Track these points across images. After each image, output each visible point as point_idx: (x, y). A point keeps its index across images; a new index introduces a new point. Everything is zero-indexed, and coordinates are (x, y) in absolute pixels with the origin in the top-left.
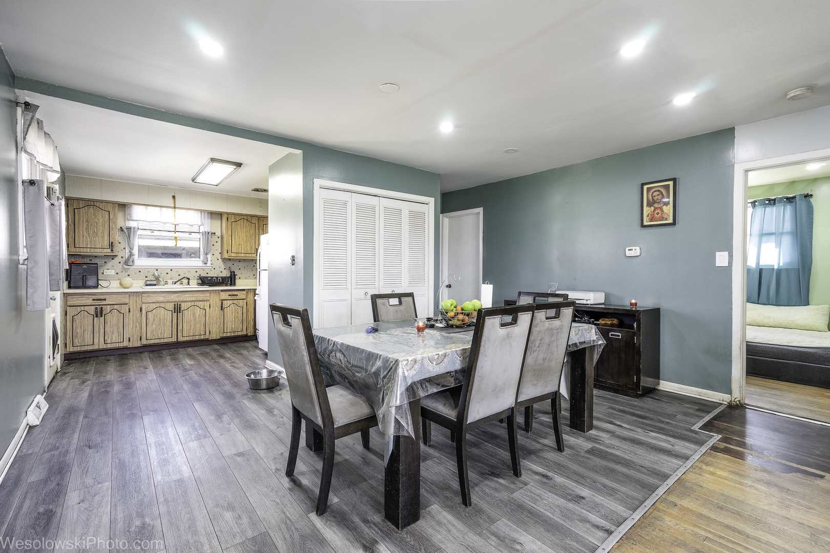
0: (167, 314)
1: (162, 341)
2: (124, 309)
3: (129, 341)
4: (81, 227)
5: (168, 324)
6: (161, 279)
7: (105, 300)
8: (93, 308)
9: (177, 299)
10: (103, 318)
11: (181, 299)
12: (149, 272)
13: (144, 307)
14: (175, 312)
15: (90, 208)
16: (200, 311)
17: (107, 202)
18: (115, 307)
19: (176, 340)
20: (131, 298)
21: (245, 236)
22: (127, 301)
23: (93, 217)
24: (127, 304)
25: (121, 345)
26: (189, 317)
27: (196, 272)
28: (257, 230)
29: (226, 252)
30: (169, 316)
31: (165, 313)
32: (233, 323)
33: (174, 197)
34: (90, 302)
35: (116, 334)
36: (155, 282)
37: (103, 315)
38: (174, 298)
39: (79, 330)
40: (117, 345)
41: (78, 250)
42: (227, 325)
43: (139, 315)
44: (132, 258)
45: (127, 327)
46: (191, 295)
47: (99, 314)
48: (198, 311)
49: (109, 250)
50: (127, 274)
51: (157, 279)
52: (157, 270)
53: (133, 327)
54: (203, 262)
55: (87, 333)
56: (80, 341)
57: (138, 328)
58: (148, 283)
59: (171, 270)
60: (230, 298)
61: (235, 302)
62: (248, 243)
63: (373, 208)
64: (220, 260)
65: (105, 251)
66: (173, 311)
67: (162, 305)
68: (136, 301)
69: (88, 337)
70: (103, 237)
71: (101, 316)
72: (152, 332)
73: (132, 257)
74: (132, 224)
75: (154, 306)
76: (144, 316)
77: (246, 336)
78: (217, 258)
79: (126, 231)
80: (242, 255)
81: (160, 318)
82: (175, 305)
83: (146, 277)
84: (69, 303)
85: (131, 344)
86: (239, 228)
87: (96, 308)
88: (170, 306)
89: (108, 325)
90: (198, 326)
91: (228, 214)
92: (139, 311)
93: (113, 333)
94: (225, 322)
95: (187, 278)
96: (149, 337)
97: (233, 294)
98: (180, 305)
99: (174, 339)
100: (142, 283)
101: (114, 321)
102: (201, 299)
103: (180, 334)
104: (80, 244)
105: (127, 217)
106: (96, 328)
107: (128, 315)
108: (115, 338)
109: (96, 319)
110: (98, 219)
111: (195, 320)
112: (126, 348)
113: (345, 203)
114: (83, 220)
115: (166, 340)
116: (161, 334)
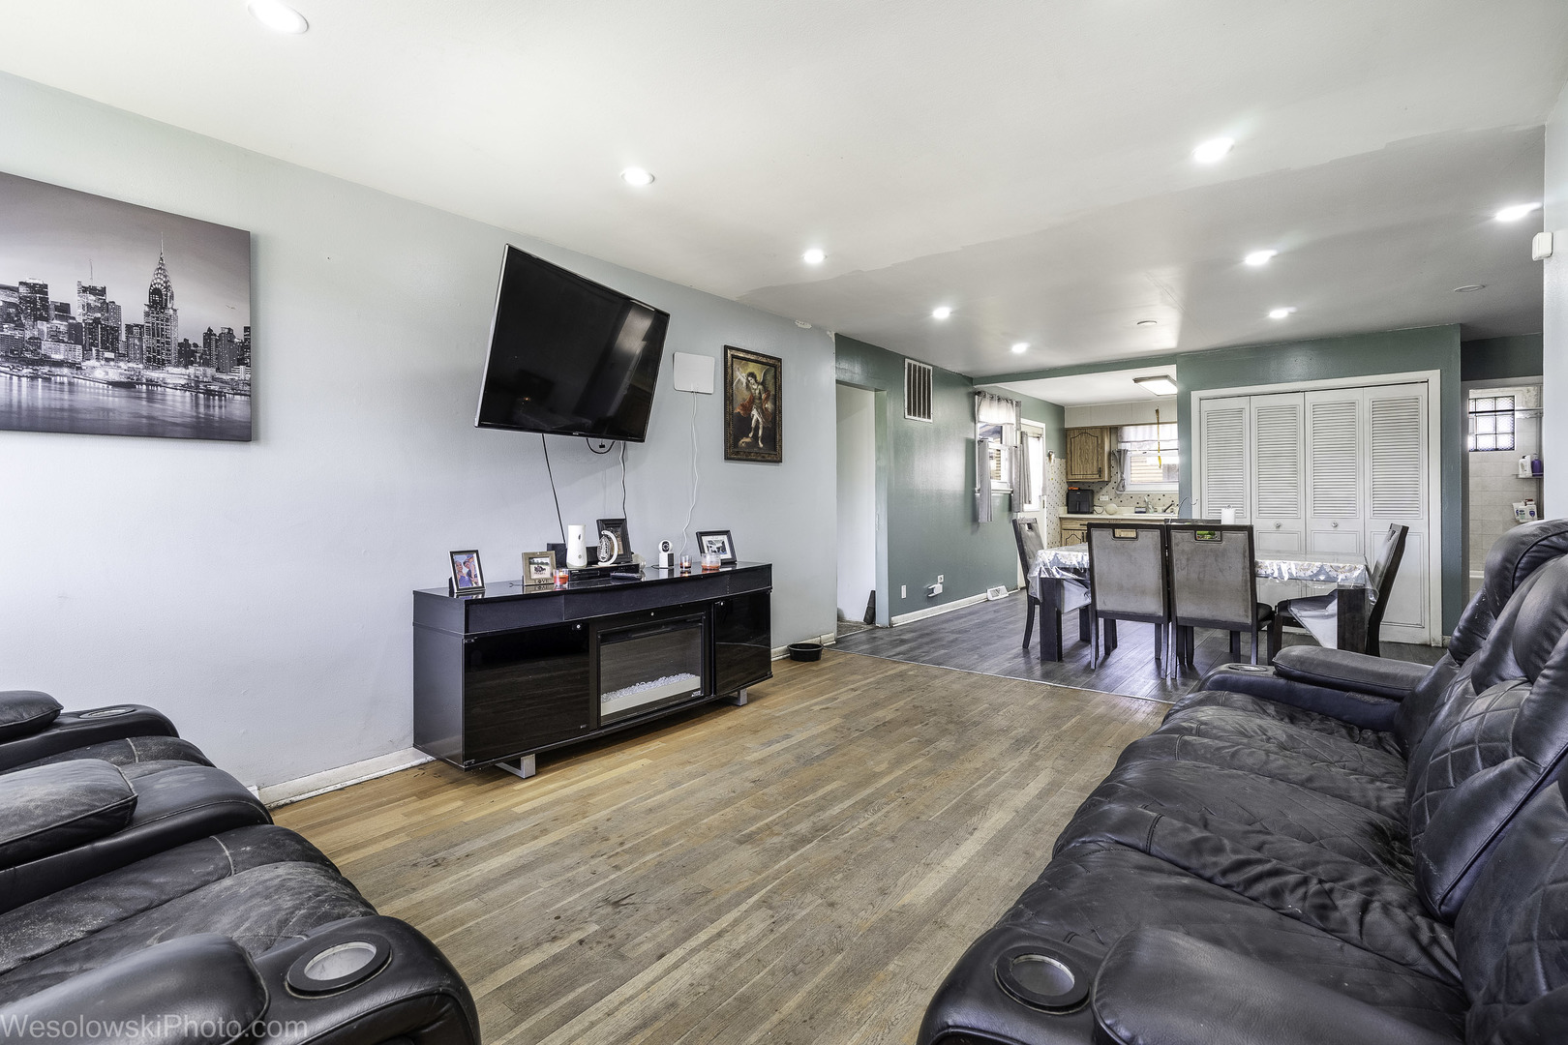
6: (1150, 507)
12: (1140, 498)
15: (1080, 435)
23: (1083, 445)
33: (1157, 411)
36: (1143, 510)
50: (1120, 500)
52: (1147, 496)
59: (1163, 496)
63: (1294, 408)
74: (1123, 446)
79: (1116, 454)
83: (1137, 503)
84: (1064, 527)
100: (1133, 509)
104: (1075, 473)
105: (1120, 440)
110: (1088, 447)
113: (1241, 411)
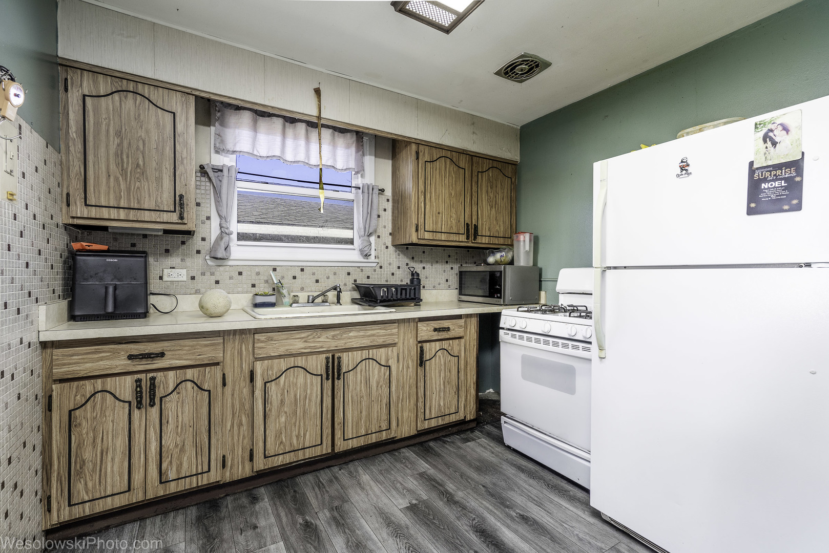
0: (312, 382)
1: (301, 456)
2: (211, 378)
3: (224, 466)
4: (102, 150)
5: (313, 410)
6: (285, 292)
7: (162, 355)
8: (129, 380)
9: (333, 345)
10: (154, 411)
11: (341, 344)
12: (258, 274)
13: (259, 367)
14: (327, 379)
15: (126, 97)
16: (379, 371)
17: (170, 88)
18: (190, 374)
19: (330, 451)
20: (229, 347)
21: (447, 195)
22: (219, 355)
23: (133, 123)
24: (218, 364)
25: (204, 480)
26: (358, 389)
27: (349, 274)
28: (468, 185)
29: (414, 229)
30: (315, 389)
31: (306, 383)
32: (442, 394)
33: (318, 92)
34: (120, 363)
35: (190, 451)
36: (272, 299)
37: (157, 401)
38: (326, 341)
39: (87, 454)
40: (194, 483)
41: (94, 212)
42: (431, 400)
43: (246, 391)
44: (224, 240)
45: (218, 429)
46: (362, 333)
47: (146, 399)
48: (376, 372)
49: (174, 217)
50: (214, 278)
51: (276, 290)
52: (275, 270)
53: (232, 426)
54: (361, 251)
55: (113, 459)
56: (90, 484)
57: (245, 428)
58: (260, 300)
59: (302, 270)
60: (436, 336)
61: (445, 344)
62: (454, 211)
64: (391, 249)
65: (165, 217)
66: (325, 376)
67: (300, 361)
68: (240, 353)
69: (116, 468)
70: (159, 180)
71: (152, 405)
72: (278, 434)
73: (226, 238)
74: (225, 160)
75: (283, 364)
76: (258, 393)
77: (463, 422)
78: (385, 244)
79: (211, 174)
80: (443, 237)
81: (295, 396)
82: (327, 358)
83: (254, 286)
84: (59, 372)
85: (228, 474)
86: (438, 176)
87: (139, 381)
88: (317, 364)
89: (170, 428)
90: (376, 408)
91: (419, 143)
92: (248, 380)
93: (182, 450)
94: (428, 393)
95: (335, 288)
96: (271, 451)
97: (442, 326)
98: (339, 358)
99: (326, 449)
100: (243, 300)
101: (186, 415)
102: (380, 341)
103: (338, 434)
104: (99, 197)
106: (139, 439)
107: (220, 395)
108: (189, 463)
109: (136, 413)
110: (147, 132)
111: (370, 394)
112: (217, 487)
114: (108, 131)
115: (309, 454)
116: (298, 437)
